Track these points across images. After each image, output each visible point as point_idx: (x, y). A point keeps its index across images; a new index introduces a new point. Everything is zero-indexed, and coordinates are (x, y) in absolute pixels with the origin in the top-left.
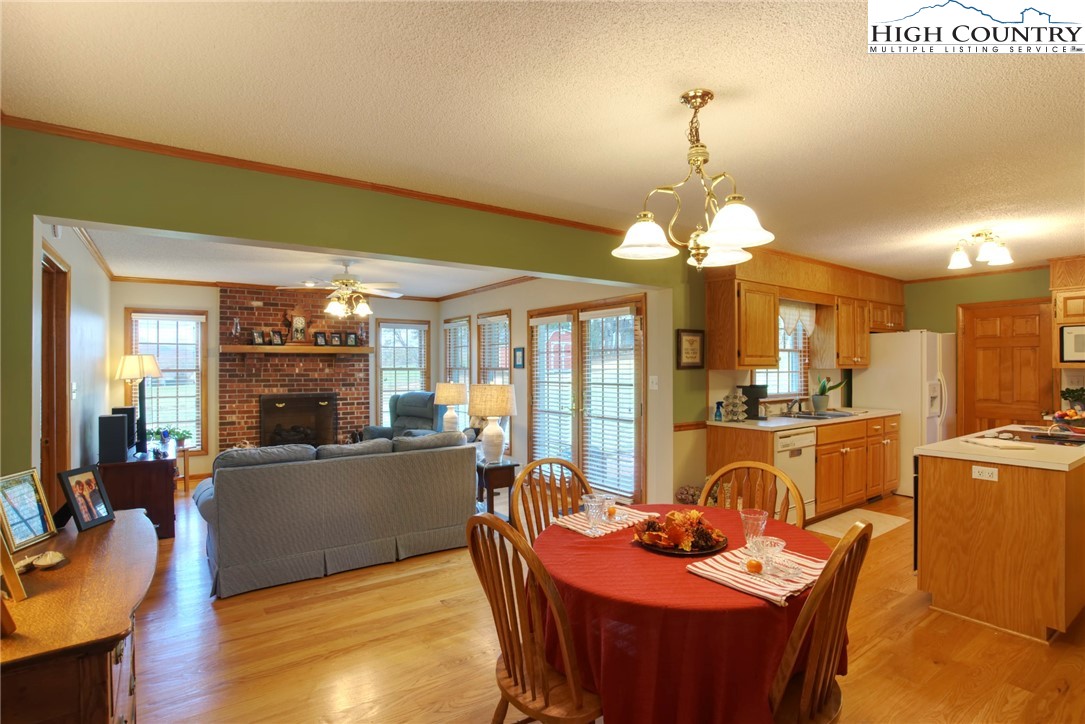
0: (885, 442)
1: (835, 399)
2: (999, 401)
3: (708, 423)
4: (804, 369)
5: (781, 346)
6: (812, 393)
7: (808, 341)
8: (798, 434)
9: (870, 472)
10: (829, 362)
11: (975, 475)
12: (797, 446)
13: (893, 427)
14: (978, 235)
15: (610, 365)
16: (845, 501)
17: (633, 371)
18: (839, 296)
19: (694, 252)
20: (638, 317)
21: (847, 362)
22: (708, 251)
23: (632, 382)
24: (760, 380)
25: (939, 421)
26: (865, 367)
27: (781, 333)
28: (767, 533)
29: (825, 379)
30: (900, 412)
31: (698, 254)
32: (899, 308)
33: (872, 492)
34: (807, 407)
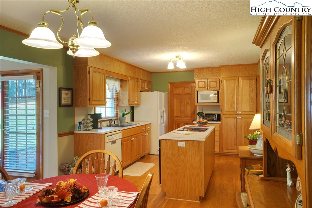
0: (146, 134)
1: (128, 118)
2: (180, 117)
3: (75, 132)
4: (116, 106)
5: (107, 97)
6: (119, 116)
7: (117, 94)
8: (114, 134)
9: (141, 147)
10: (125, 104)
11: (179, 145)
12: (115, 139)
13: (148, 128)
14: (177, 57)
15: (21, 105)
16: (133, 160)
17: (35, 108)
18: (129, 77)
19: (71, 47)
20: (38, 81)
21: (133, 103)
22: (79, 48)
23: (35, 113)
24: (98, 111)
25: (163, 125)
26: (138, 105)
27: (107, 90)
28: (108, 185)
29: (124, 110)
30: (151, 123)
31: (73, 49)
32: (150, 83)
33: (142, 155)
34: (117, 122)
